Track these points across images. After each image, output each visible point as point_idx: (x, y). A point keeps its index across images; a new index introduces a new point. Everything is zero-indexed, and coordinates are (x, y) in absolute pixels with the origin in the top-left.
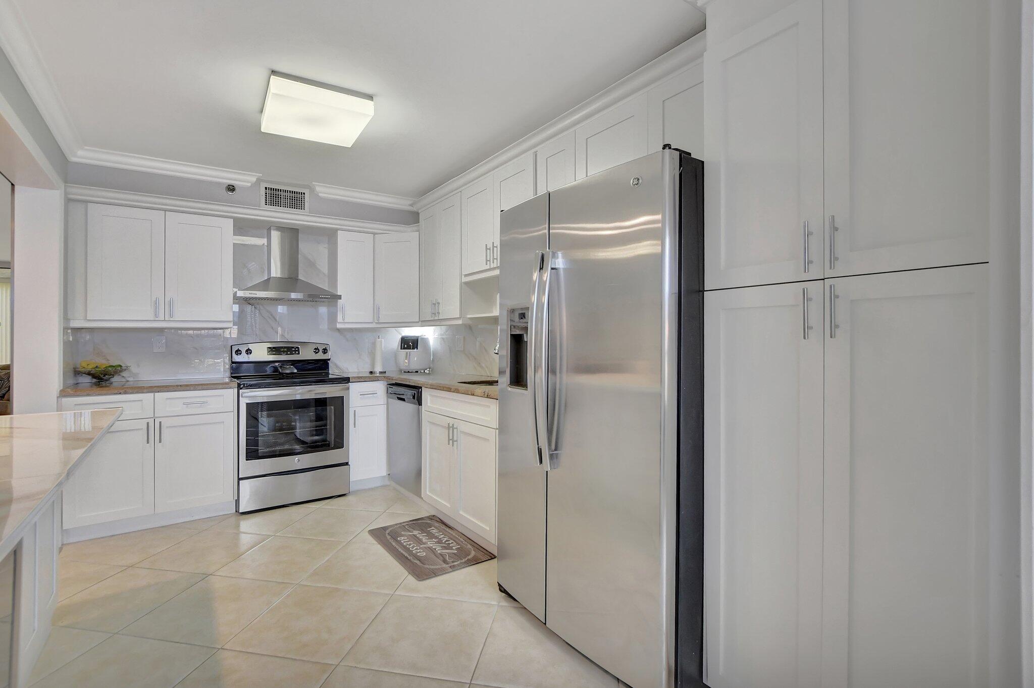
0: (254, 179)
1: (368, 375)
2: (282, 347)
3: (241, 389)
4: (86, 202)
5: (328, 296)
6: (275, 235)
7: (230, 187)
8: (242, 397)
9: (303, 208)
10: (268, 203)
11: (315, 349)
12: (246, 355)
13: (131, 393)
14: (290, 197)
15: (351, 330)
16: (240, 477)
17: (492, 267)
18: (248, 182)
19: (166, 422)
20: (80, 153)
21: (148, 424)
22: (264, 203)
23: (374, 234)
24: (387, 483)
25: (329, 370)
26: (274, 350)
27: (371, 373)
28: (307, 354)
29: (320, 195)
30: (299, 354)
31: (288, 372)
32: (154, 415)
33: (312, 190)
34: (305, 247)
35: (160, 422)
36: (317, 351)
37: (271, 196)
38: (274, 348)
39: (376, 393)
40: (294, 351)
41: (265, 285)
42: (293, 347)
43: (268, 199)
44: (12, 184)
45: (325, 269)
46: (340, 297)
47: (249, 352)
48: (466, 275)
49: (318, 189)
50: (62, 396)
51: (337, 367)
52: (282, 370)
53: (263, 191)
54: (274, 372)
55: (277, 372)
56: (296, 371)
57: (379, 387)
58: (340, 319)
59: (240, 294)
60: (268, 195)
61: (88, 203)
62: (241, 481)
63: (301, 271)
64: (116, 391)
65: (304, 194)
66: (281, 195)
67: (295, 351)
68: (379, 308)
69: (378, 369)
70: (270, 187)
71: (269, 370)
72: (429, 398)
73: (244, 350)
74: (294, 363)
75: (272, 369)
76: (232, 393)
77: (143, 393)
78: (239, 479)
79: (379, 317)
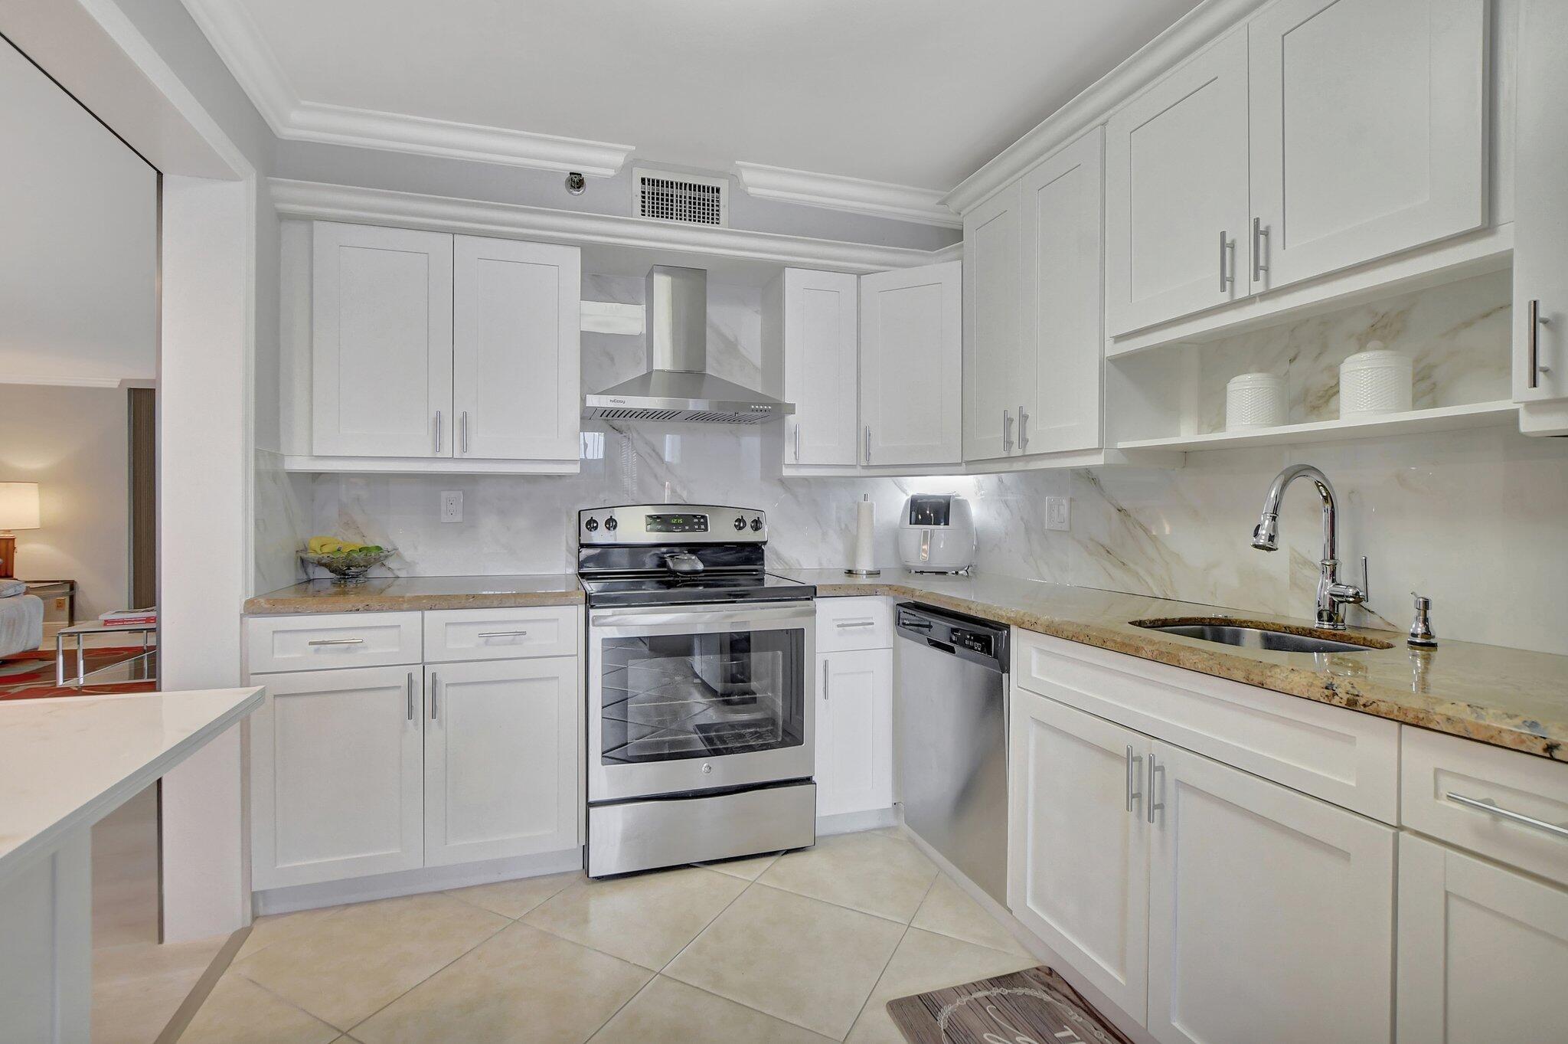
0: (619, 159)
1: (843, 580)
2: (674, 516)
3: (592, 607)
4: (308, 219)
5: (767, 405)
6: (662, 284)
7: (573, 176)
8: (594, 625)
9: (715, 221)
10: (646, 213)
11: (738, 520)
12: (607, 530)
13: (378, 611)
14: (690, 198)
15: (806, 480)
16: (591, 799)
17: (1239, 296)
18: (607, 166)
19: (445, 674)
20: (295, 116)
21: (410, 676)
22: (641, 212)
23: (860, 274)
24: (891, 821)
25: (763, 565)
26: (662, 521)
27: (850, 572)
28: (721, 531)
29: (751, 190)
30: (706, 529)
31: (686, 567)
32: (423, 659)
33: (734, 178)
34: (718, 314)
35: (434, 675)
36: (740, 524)
37: (653, 199)
38: (658, 517)
39: (873, 624)
40: (696, 523)
41: (643, 384)
42: (695, 516)
43: (646, 204)
44: (160, 174)
45: (756, 358)
46: (791, 408)
47: (611, 524)
48: (1119, 339)
49: (747, 176)
50: (249, 613)
51: (779, 557)
52: (674, 564)
53: (638, 187)
54: (659, 566)
55: (665, 567)
56: (700, 567)
57: (879, 611)
58: (789, 457)
59: (593, 401)
60: (647, 195)
61: (315, 222)
62: (592, 810)
63: (709, 360)
64: (350, 606)
65: (718, 190)
66: (672, 196)
67: (699, 524)
68: (869, 435)
69: (864, 565)
70: (651, 177)
71: (649, 564)
72: (1035, 657)
73: (601, 518)
74: (694, 548)
75: (656, 561)
76: (575, 613)
77: (401, 610)
78: (590, 805)
79: (870, 454)
